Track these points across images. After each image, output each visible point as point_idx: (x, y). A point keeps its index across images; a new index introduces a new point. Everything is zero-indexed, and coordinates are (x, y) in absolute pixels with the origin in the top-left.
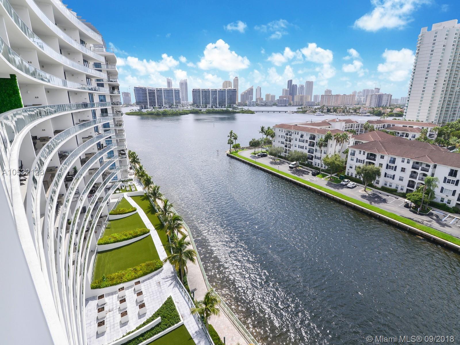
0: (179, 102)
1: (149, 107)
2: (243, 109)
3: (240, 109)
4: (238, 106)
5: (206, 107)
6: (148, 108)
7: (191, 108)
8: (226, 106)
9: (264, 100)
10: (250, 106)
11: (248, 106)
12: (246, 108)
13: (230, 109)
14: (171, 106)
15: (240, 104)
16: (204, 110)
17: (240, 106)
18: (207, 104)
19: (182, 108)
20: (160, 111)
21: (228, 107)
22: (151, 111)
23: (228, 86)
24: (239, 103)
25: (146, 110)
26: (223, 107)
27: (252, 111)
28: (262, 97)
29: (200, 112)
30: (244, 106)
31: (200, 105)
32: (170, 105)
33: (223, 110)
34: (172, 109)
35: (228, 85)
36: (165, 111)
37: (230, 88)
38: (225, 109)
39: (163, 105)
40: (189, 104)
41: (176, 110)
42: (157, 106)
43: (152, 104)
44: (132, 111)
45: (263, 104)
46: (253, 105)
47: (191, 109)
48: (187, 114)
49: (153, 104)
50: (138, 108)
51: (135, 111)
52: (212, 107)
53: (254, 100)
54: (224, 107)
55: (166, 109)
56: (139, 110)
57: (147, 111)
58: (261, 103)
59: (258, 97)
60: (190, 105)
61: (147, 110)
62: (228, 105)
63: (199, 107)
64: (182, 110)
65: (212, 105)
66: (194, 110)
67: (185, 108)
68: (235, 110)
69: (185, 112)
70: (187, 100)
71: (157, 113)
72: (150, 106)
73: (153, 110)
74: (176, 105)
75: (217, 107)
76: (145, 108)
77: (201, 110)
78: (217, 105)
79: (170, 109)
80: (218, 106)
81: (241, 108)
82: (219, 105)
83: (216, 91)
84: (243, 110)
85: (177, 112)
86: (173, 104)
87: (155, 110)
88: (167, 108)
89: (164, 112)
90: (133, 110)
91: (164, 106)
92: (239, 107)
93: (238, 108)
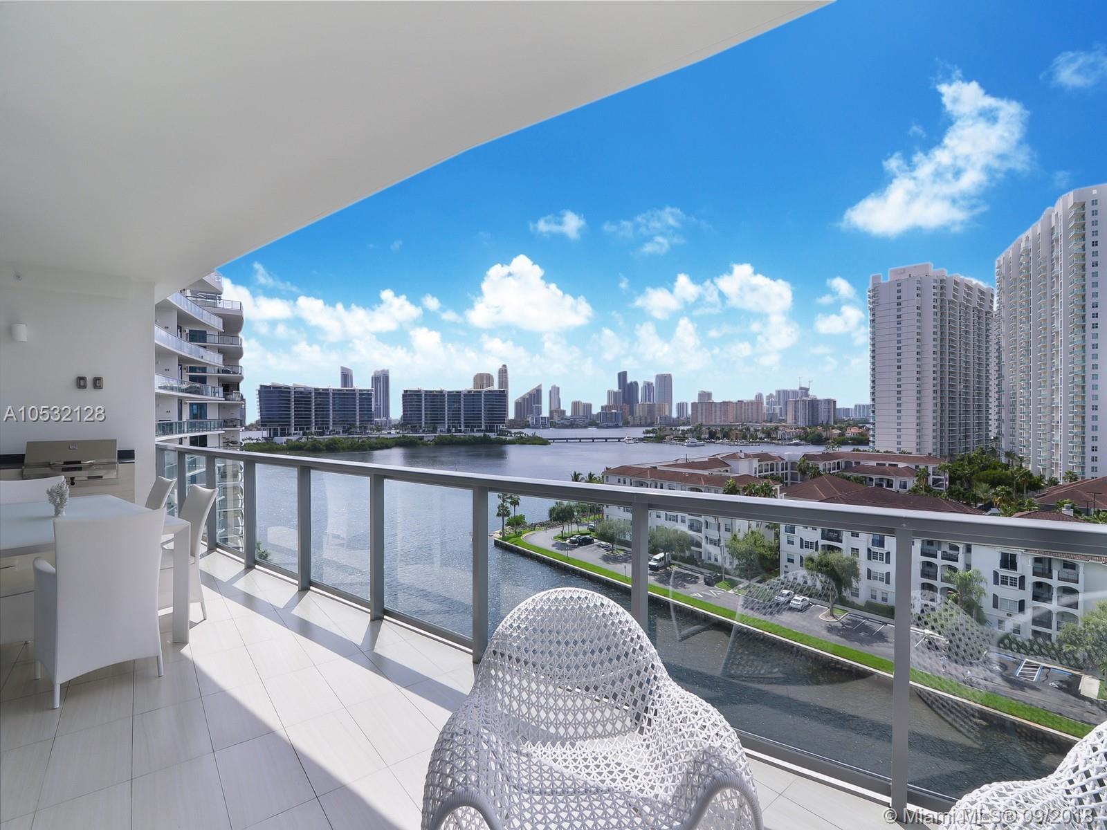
0: (370, 421)
1: (293, 431)
2: (523, 435)
3: (515, 433)
4: (508, 427)
5: (434, 430)
6: (289, 435)
7: (398, 433)
8: (483, 428)
9: (568, 414)
10: (536, 428)
11: (533, 428)
12: (528, 432)
13: (493, 436)
14: (349, 429)
15: (513, 424)
16: (429, 437)
17: (513, 428)
18: (437, 423)
19: (376, 434)
20: (321, 440)
21: (486, 431)
22: (298, 440)
23: (485, 385)
24: (511, 421)
25: (284, 439)
26: (475, 429)
27: (542, 439)
28: (562, 408)
29: (419, 442)
30: (523, 428)
31: (421, 427)
32: (347, 426)
33: (474, 437)
34: (350, 436)
35: (485, 381)
36: (334, 442)
37: (490, 388)
38: (481, 434)
39: (328, 428)
40: (393, 423)
41: (361, 438)
42: (313, 430)
43: (301, 425)
44: (248, 441)
45: (565, 422)
46: (544, 426)
47: (399, 435)
48: (388, 447)
49: (303, 424)
50: (266, 434)
51: (255, 441)
52: (449, 431)
53: (545, 413)
54: (477, 431)
55: (336, 436)
56: (265, 438)
57: (288, 440)
58: (562, 421)
59: (553, 409)
60: (396, 427)
61: (289, 438)
62: (486, 427)
63: (417, 432)
64: (376, 438)
65: (449, 426)
66: (404, 437)
67: (384, 434)
68: (504, 437)
69: (383, 443)
70: (387, 414)
71: (314, 446)
72: (296, 429)
73: (304, 440)
74: (361, 427)
75: (460, 431)
76: (283, 435)
77: (421, 438)
78: (460, 426)
79: (345, 436)
80: (463, 428)
81: (518, 433)
82: (466, 426)
83: (460, 396)
84: (522, 437)
85: (363, 442)
86: (353, 425)
87: (308, 438)
88: (338, 433)
89: (331, 444)
90: (250, 439)
91: (331, 428)
92: (513, 431)
93: (510, 433)
